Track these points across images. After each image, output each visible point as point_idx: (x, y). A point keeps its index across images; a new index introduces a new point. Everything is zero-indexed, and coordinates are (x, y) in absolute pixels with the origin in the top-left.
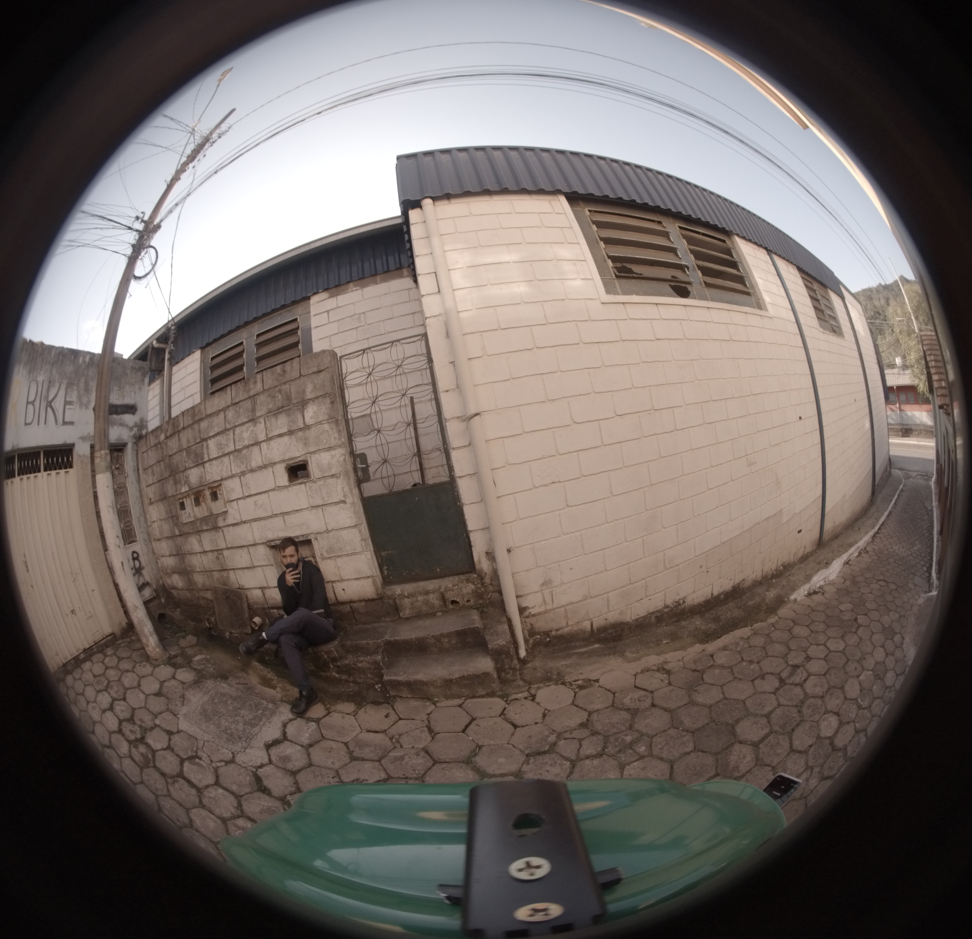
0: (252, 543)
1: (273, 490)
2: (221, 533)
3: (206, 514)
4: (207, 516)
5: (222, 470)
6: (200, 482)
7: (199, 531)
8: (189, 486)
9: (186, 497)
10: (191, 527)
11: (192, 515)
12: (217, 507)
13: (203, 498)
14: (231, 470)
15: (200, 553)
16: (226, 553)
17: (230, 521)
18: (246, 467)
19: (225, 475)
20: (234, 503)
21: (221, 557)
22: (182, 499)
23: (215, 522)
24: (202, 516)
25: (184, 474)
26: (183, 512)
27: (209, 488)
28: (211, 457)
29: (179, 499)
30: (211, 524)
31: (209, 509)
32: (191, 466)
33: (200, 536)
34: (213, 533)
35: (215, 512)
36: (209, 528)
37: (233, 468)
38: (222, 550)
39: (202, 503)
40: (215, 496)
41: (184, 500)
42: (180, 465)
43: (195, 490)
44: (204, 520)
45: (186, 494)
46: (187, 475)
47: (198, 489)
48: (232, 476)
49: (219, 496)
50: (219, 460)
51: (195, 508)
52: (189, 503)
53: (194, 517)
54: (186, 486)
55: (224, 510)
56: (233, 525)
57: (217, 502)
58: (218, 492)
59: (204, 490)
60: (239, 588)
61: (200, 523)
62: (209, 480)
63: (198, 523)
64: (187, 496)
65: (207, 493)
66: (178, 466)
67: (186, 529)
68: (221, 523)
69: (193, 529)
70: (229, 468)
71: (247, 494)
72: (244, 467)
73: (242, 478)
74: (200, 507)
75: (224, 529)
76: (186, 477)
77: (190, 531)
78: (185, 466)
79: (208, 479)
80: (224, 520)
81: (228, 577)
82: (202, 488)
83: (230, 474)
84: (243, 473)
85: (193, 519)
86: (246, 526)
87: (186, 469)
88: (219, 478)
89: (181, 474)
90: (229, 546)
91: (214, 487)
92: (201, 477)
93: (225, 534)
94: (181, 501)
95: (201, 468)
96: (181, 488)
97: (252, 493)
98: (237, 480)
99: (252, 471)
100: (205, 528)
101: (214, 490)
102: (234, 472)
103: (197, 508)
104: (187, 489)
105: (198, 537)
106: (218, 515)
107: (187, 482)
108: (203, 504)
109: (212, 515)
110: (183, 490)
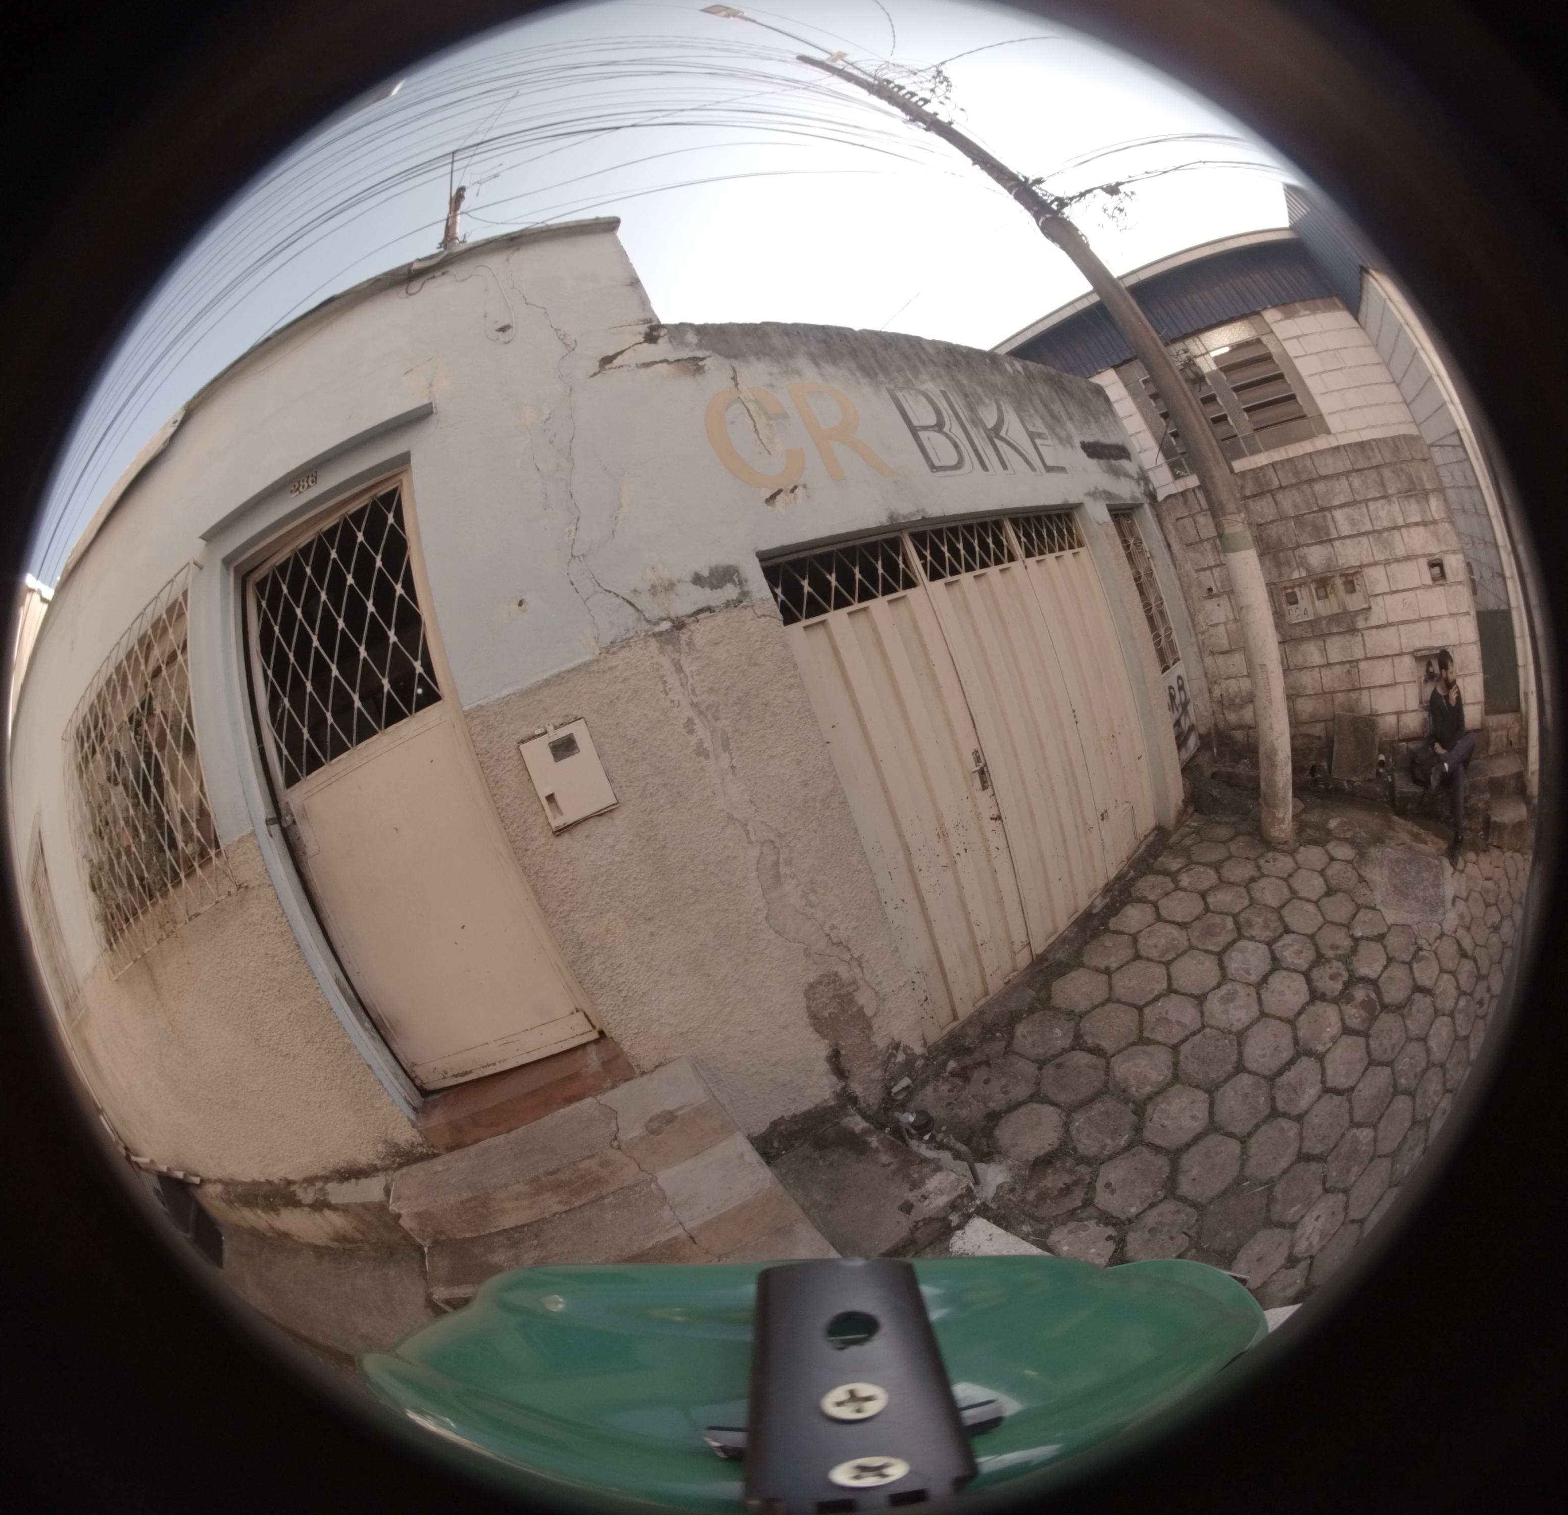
0: (1397, 652)
1: (1419, 588)
2: (1360, 638)
3: (1337, 610)
4: (1337, 614)
5: (1360, 553)
6: (1329, 566)
7: (1323, 635)
8: (1307, 570)
9: (1300, 586)
10: (1310, 630)
11: (1310, 611)
12: (1354, 602)
13: (1333, 588)
14: (1373, 555)
15: (1320, 667)
16: (1363, 665)
17: (1374, 621)
18: (1390, 554)
19: (1366, 561)
20: (1380, 599)
21: (1355, 670)
22: (1292, 588)
23: (1352, 622)
24: (1329, 613)
25: (1297, 553)
26: (1293, 607)
27: (1342, 575)
28: (1343, 534)
29: (1286, 588)
30: (1345, 625)
31: (1343, 604)
32: (1309, 541)
33: (1324, 642)
34: (1348, 637)
35: (1351, 608)
36: (1341, 630)
37: (1375, 552)
38: (1357, 661)
39: (1330, 596)
40: (1350, 587)
41: (1297, 590)
42: (1284, 539)
43: (1318, 577)
44: (1334, 618)
45: (1301, 581)
46: (1302, 554)
47: (1324, 575)
48: (1375, 564)
49: (1357, 587)
50: (1355, 540)
51: (1317, 602)
52: (1303, 595)
53: (1315, 614)
54: (1301, 569)
55: (1365, 606)
56: (1378, 627)
57: (1354, 596)
58: (1356, 582)
59: (1333, 577)
60: (1371, 715)
61: (1328, 624)
62: (1343, 564)
63: (1324, 623)
64: (1302, 583)
65: (1339, 582)
66: (1280, 539)
67: (1298, 632)
68: (1361, 624)
69: (1313, 631)
70: (1370, 553)
71: (1394, 589)
72: (1388, 553)
73: (1388, 568)
74: (1327, 601)
75: (1366, 633)
76: (1300, 557)
77: (1304, 635)
78: (1297, 542)
79: (1341, 562)
80: (1366, 619)
81: (1358, 700)
82: (1329, 574)
83: (1372, 561)
84: (1387, 563)
85: (1311, 617)
86: (1393, 630)
87: (1298, 546)
88: (1358, 564)
89: (1291, 552)
90: (1369, 656)
91: (1348, 575)
92: (1330, 559)
93: (1366, 639)
94: (1289, 591)
95: (1328, 545)
96: (1292, 572)
97: (1401, 588)
98: (1381, 569)
99: (1397, 560)
100: (1335, 630)
101: (1350, 578)
102: (1377, 559)
103: (1321, 601)
104: (1304, 574)
105: (1321, 643)
106: (1357, 613)
107: (1302, 563)
108: (1332, 597)
109: (1346, 612)
110: (1296, 575)
